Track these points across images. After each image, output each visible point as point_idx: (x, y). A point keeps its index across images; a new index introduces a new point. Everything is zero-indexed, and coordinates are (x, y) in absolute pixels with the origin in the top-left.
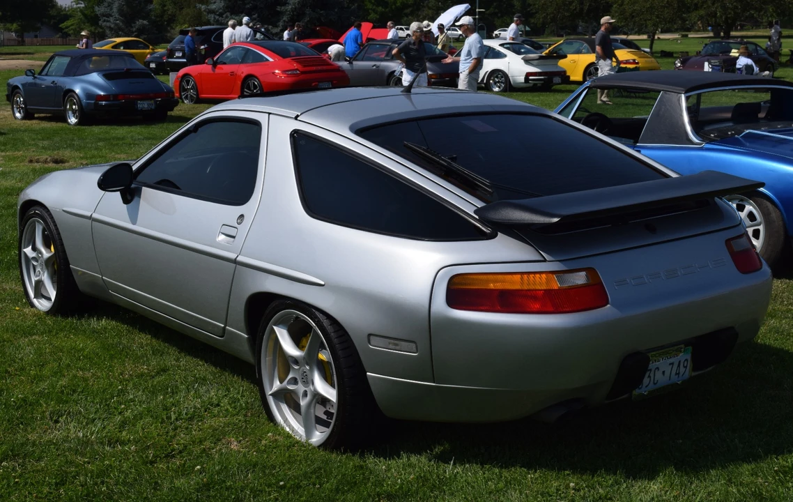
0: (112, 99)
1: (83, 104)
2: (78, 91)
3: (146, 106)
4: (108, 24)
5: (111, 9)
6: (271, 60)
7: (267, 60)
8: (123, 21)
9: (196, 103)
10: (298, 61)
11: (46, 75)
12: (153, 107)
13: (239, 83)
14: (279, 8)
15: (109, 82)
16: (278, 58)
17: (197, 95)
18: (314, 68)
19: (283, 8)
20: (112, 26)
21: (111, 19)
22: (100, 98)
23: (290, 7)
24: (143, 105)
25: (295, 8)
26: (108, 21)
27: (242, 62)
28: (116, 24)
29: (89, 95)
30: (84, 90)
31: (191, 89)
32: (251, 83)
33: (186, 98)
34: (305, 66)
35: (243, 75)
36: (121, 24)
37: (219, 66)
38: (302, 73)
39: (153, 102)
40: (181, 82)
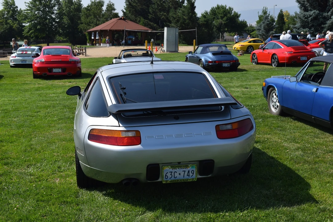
0: (213, 62)
1: (204, 64)
2: (203, 60)
3: (226, 65)
4: (259, 33)
5: (261, 27)
6: (283, 48)
7: (282, 48)
8: (265, 32)
9: (257, 64)
10: (294, 48)
11: (196, 53)
12: (229, 66)
13: (271, 56)
14: (322, 26)
15: (213, 56)
16: (286, 47)
17: (257, 61)
18: (300, 51)
19: (324, 25)
20: (261, 34)
21: (261, 31)
22: (210, 62)
23: (327, 25)
24: (225, 65)
25: (330, 25)
26: (259, 32)
27: (273, 49)
28: (262, 33)
29: (206, 61)
30: (205, 59)
31: (256, 59)
32: (274, 56)
33: (254, 62)
34: (296, 50)
35: (273, 53)
36: (264, 33)
37: (265, 50)
38: (294, 53)
39: (229, 64)
40: (252, 56)
